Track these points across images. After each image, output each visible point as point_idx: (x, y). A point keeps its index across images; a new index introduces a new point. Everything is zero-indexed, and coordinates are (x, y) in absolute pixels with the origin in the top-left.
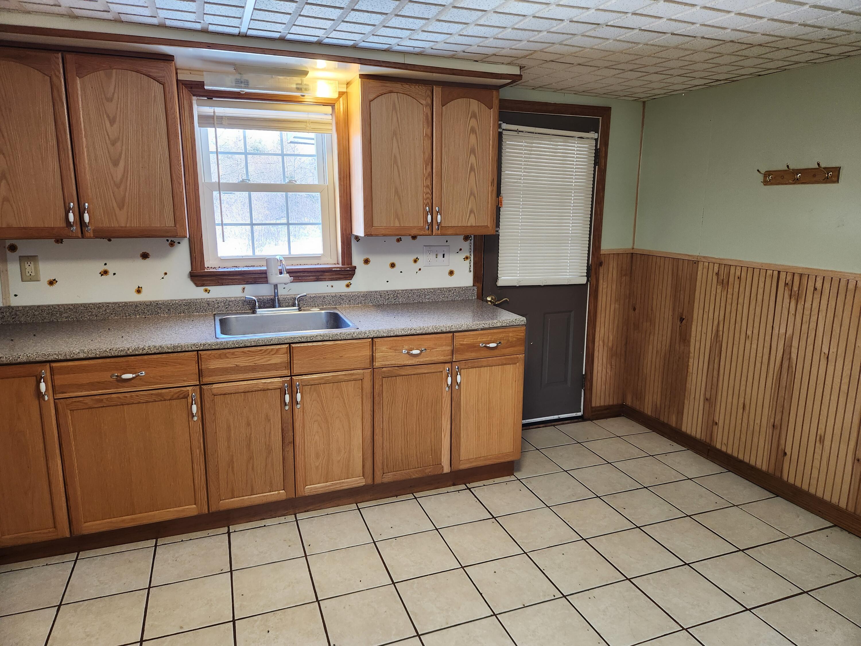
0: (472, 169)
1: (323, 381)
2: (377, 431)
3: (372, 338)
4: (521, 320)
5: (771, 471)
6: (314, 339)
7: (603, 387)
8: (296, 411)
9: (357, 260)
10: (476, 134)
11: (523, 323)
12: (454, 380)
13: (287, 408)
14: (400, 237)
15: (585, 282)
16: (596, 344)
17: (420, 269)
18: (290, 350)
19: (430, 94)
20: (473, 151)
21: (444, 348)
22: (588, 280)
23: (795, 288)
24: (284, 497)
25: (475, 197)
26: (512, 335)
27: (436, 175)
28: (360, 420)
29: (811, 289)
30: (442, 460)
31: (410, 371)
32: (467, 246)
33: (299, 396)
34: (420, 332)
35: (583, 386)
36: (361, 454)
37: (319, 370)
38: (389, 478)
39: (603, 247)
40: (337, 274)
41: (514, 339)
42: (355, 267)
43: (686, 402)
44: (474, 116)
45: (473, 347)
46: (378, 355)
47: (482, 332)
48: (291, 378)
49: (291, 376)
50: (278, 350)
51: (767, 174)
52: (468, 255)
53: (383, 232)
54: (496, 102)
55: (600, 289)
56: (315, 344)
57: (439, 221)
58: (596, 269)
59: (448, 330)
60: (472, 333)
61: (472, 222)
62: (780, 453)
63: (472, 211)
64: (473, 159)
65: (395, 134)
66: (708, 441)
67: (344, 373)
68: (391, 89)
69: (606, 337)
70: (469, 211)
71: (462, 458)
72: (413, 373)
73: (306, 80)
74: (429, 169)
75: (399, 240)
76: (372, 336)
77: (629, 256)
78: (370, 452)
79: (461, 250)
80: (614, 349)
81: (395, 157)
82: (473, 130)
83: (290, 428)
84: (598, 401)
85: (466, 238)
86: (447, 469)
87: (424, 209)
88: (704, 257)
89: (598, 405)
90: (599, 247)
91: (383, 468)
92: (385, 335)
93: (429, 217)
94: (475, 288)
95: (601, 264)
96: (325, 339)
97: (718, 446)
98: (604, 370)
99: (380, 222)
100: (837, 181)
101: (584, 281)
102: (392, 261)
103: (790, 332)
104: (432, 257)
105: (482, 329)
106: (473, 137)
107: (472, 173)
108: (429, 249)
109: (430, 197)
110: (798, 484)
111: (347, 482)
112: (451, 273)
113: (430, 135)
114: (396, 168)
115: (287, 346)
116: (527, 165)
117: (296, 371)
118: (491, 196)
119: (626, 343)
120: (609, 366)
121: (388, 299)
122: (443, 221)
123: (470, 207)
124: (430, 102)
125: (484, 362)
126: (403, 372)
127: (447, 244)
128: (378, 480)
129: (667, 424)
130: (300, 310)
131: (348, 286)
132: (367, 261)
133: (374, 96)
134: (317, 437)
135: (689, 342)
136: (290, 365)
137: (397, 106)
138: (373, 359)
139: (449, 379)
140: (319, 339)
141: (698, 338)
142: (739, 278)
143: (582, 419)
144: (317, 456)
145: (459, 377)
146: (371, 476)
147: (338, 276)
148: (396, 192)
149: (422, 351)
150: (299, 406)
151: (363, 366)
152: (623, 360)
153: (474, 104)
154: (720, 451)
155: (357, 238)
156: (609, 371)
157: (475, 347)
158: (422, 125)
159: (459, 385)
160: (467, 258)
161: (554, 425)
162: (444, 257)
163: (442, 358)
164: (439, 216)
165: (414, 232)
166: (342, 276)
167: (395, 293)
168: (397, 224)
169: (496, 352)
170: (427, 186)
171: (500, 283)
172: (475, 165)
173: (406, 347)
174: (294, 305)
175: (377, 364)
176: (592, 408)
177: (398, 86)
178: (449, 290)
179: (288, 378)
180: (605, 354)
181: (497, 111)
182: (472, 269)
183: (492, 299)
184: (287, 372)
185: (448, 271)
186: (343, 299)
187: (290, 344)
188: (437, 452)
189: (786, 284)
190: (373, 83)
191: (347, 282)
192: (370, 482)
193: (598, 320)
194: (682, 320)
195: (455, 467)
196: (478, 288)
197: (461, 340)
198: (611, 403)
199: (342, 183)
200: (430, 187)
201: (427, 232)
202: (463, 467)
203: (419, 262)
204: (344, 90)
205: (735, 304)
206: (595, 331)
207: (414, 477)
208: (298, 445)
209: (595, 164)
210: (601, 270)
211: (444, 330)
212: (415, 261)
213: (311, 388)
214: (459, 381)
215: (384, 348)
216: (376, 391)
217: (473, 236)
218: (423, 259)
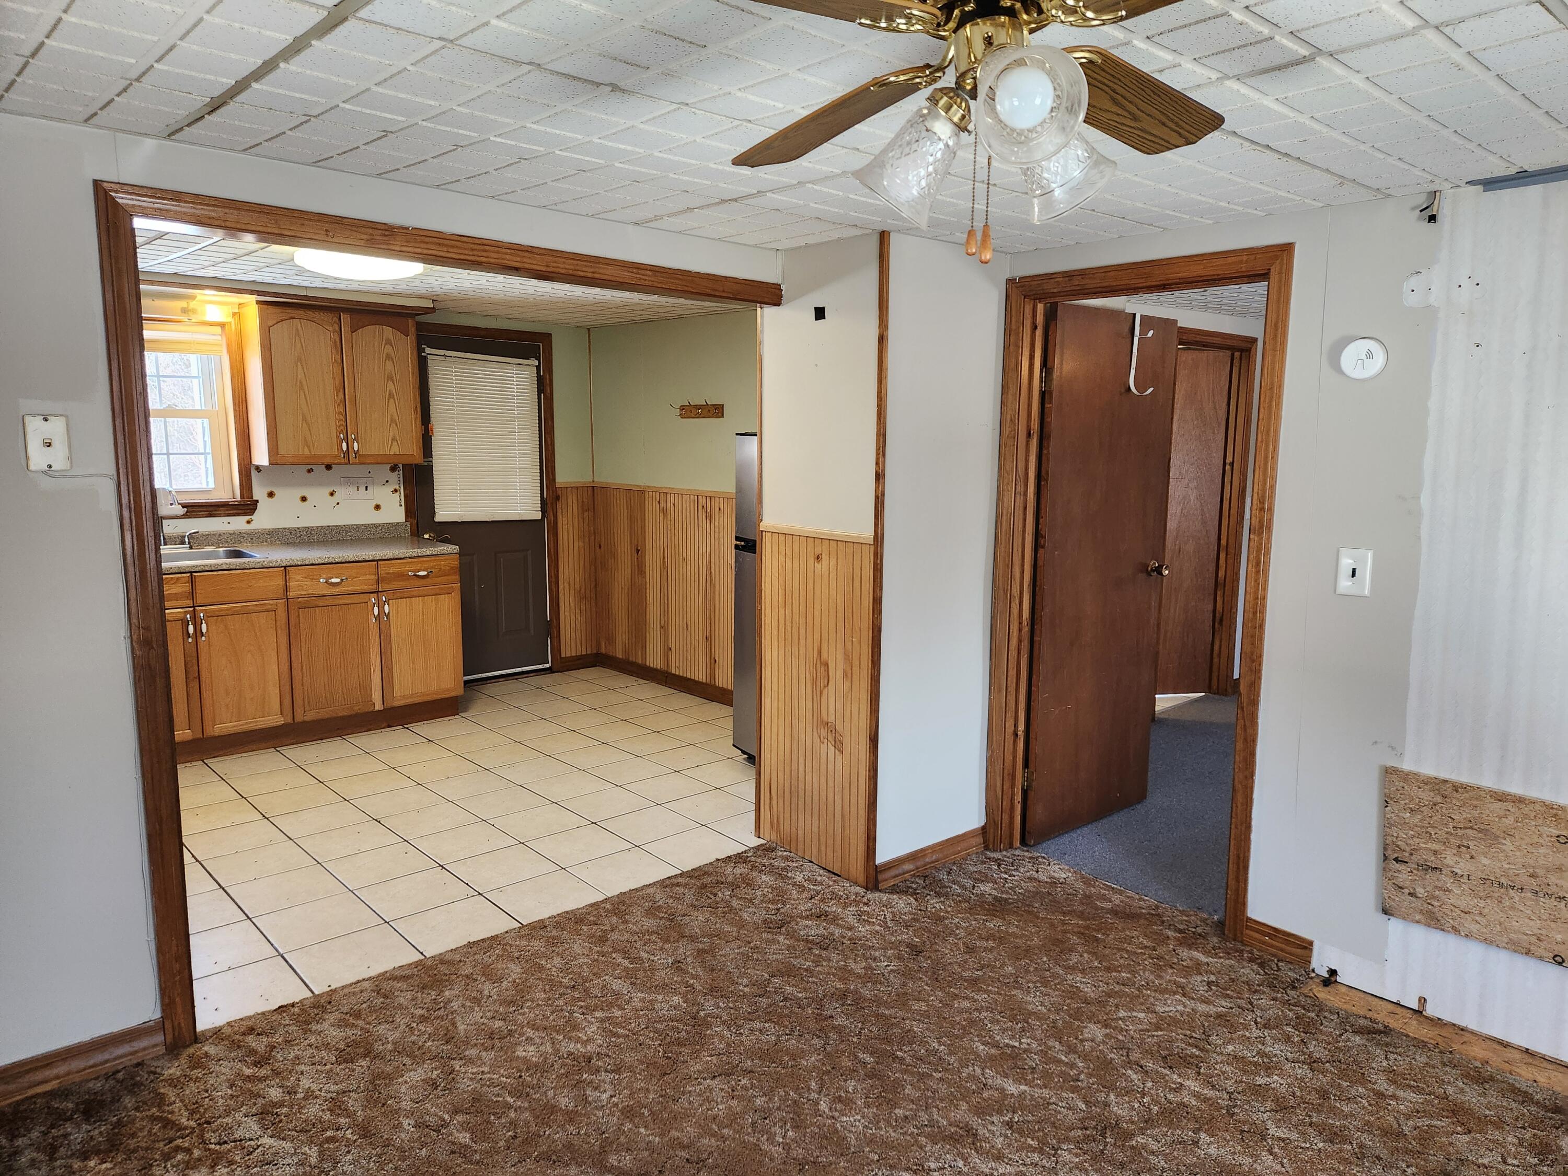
0: (391, 395)
1: (230, 612)
2: (294, 665)
3: (285, 567)
4: (456, 548)
5: (708, 682)
6: (219, 568)
7: (573, 634)
8: (201, 645)
9: (259, 493)
10: (392, 359)
11: (455, 551)
12: (381, 609)
13: (190, 640)
14: (311, 467)
15: (540, 518)
16: (561, 587)
17: (338, 504)
18: (192, 580)
19: (338, 321)
20: (390, 378)
21: (368, 577)
22: (543, 516)
23: (709, 510)
24: (190, 738)
25: (396, 425)
26: (443, 563)
27: (349, 401)
28: (274, 653)
29: (717, 509)
30: (373, 696)
31: (329, 601)
32: (396, 479)
33: (204, 627)
34: (340, 560)
35: (549, 634)
36: (278, 691)
37: (226, 599)
38: (311, 716)
39: (557, 480)
40: (235, 509)
41: (448, 568)
42: (257, 501)
43: (648, 635)
44: (388, 342)
45: (402, 576)
46: (292, 584)
47: (410, 560)
48: (194, 609)
49: (194, 607)
50: (178, 579)
51: (682, 408)
52: (397, 487)
53: (291, 460)
54: (412, 330)
55: (560, 525)
56: (220, 573)
57: (356, 449)
58: (552, 504)
59: (371, 558)
60: (399, 561)
61: (395, 450)
62: (713, 661)
63: (394, 439)
64: (391, 386)
65: (299, 359)
66: (666, 669)
67: (254, 603)
68: (293, 315)
69: (572, 578)
70: (390, 439)
71: (397, 693)
72: (334, 603)
73: (193, 304)
74: (341, 395)
75: (310, 471)
76: (284, 565)
77: (590, 490)
78: (288, 688)
79: (387, 481)
80: (583, 590)
81: (301, 382)
82: (388, 357)
83: (195, 661)
84: (569, 649)
85: (393, 469)
86: (378, 706)
87: (338, 437)
88: (648, 487)
89: (568, 655)
90: (554, 480)
91: (304, 705)
92: (299, 563)
93: (344, 445)
94: (408, 524)
95: (558, 498)
96: (231, 567)
97: (673, 672)
98: (573, 617)
99: (285, 449)
100: (723, 416)
101: (538, 516)
102: (303, 495)
103: (709, 550)
104: (352, 490)
105: (410, 558)
106: (389, 364)
107: (392, 400)
108: (348, 480)
109: (345, 424)
110: (725, 687)
111: (263, 721)
112: (378, 507)
113: (340, 361)
114: (302, 393)
115: (189, 575)
116: (460, 391)
117: (199, 602)
118: (416, 423)
119: (596, 584)
120: (578, 611)
121: (300, 537)
122: (360, 449)
123: (391, 434)
124: (337, 328)
125: (415, 591)
126: (321, 602)
127: (370, 475)
128: (299, 718)
129: (635, 662)
130: (191, 548)
131: (248, 522)
132: (271, 495)
133: (275, 322)
134: (226, 672)
135: (645, 573)
136: (192, 594)
137: (301, 333)
138: (286, 589)
139: (376, 609)
140: (225, 568)
141: (651, 568)
142: (674, 505)
143: (550, 670)
144: (227, 693)
145: (386, 607)
146: (290, 715)
147: (236, 511)
148: (304, 419)
149: (342, 580)
150: (203, 638)
151: (276, 596)
152: (593, 604)
153: (388, 331)
154: (675, 675)
155: (258, 469)
156: (578, 616)
157: (404, 575)
158: (329, 351)
159: (388, 616)
160: (396, 491)
161: (516, 679)
162: (367, 490)
163: (366, 588)
164: (356, 444)
165: (328, 461)
166: (240, 511)
167: (309, 531)
168: (307, 452)
169: (428, 581)
170: (340, 413)
171: (438, 519)
172: (394, 391)
173: (324, 576)
174: (183, 543)
175: (291, 594)
176: (561, 658)
177: (301, 313)
178: (376, 526)
179: (191, 609)
180: (572, 598)
181: (414, 338)
182: (403, 503)
183: (430, 536)
184: (190, 603)
185: (373, 506)
186: (244, 537)
187: (191, 573)
188: (366, 688)
189: (703, 507)
190: (271, 309)
191: (248, 518)
192: (290, 720)
193: (560, 560)
194: (638, 551)
195: (389, 704)
196: (411, 525)
197: (384, 569)
198: (584, 653)
199: (237, 409)
200: (344, 414)
201: (343, 461)
202: (397, 703)
203: (336, 495)
204: (237, 311)
205: (673, 530)
206: (558, 571)
207: (341, 714)
208: (204, 680)
209: (539, 393)
210: (559, 506)
211: (367, 559)
212: (332, 494)
213: (217, 620)
214: (387, 611)
215: (299, 577)
216: (292, 623)
217: (401, 466)
218: (341, 492)
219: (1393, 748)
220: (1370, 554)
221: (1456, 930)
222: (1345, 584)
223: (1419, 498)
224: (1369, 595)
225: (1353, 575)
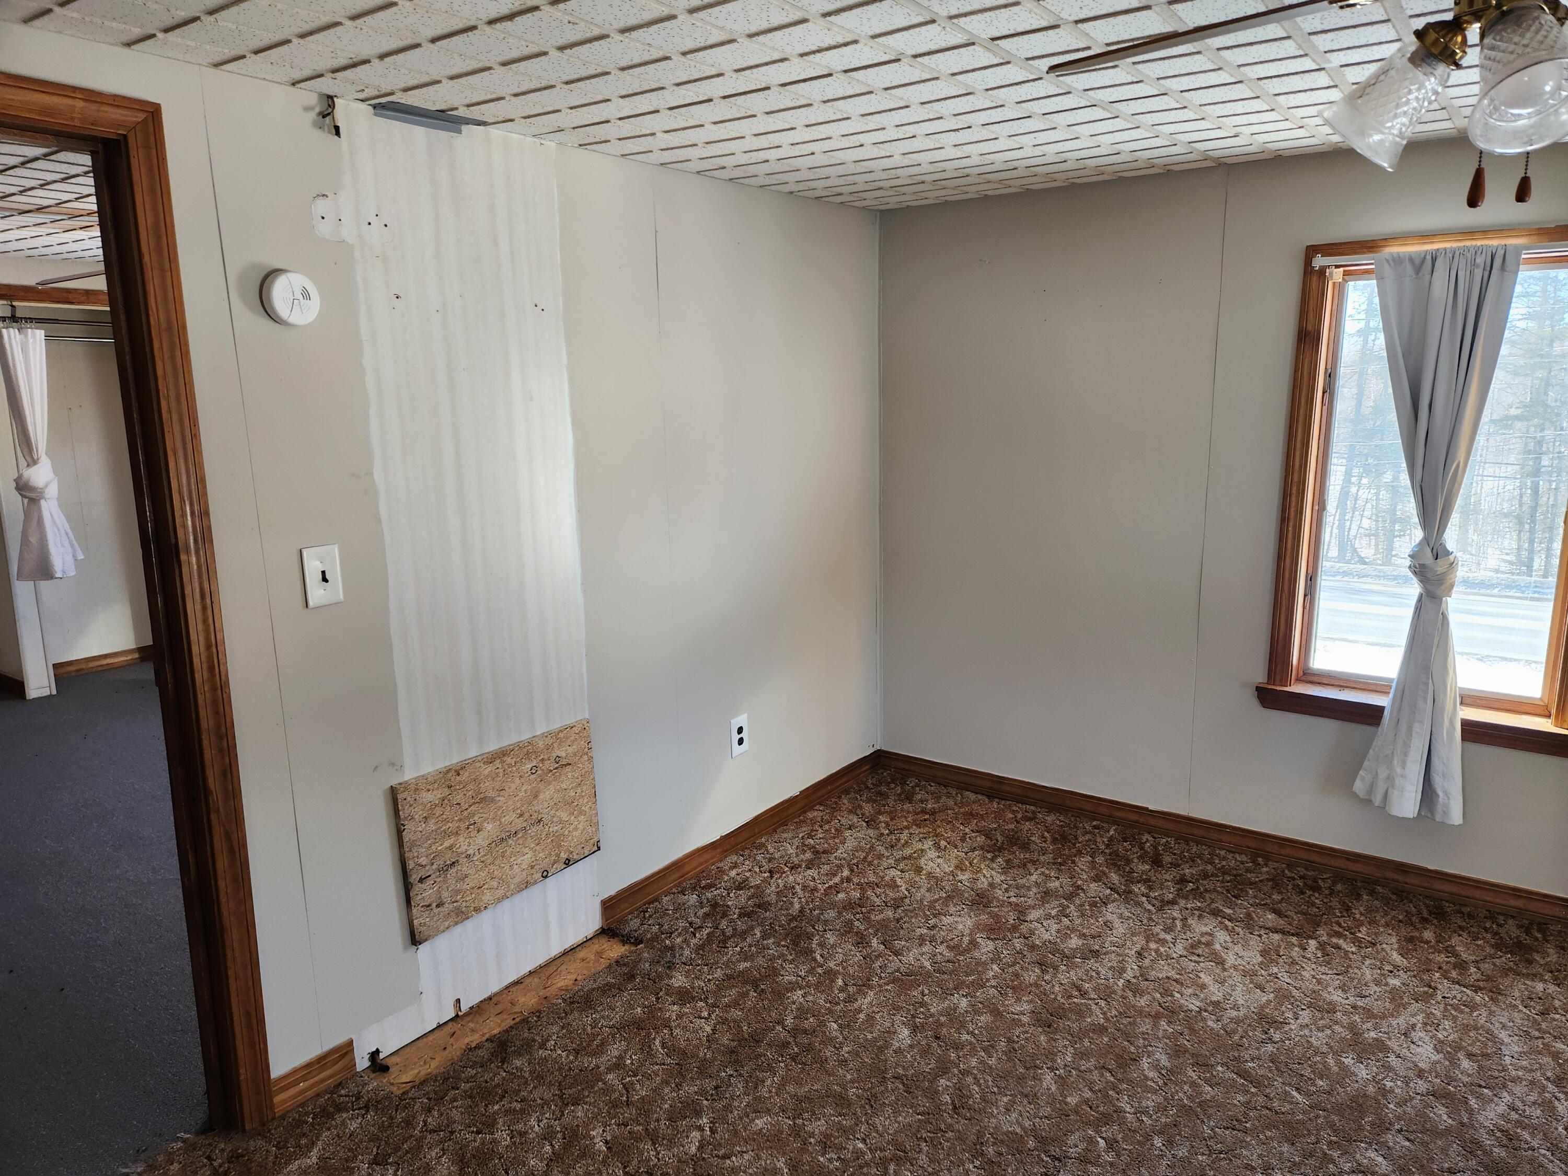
219: (393, 764)
220: (336, 548)
221: (477, 910)
222: (317, 594)
223: (372, 473)
224: (343, 600)
225: (325, 579)
